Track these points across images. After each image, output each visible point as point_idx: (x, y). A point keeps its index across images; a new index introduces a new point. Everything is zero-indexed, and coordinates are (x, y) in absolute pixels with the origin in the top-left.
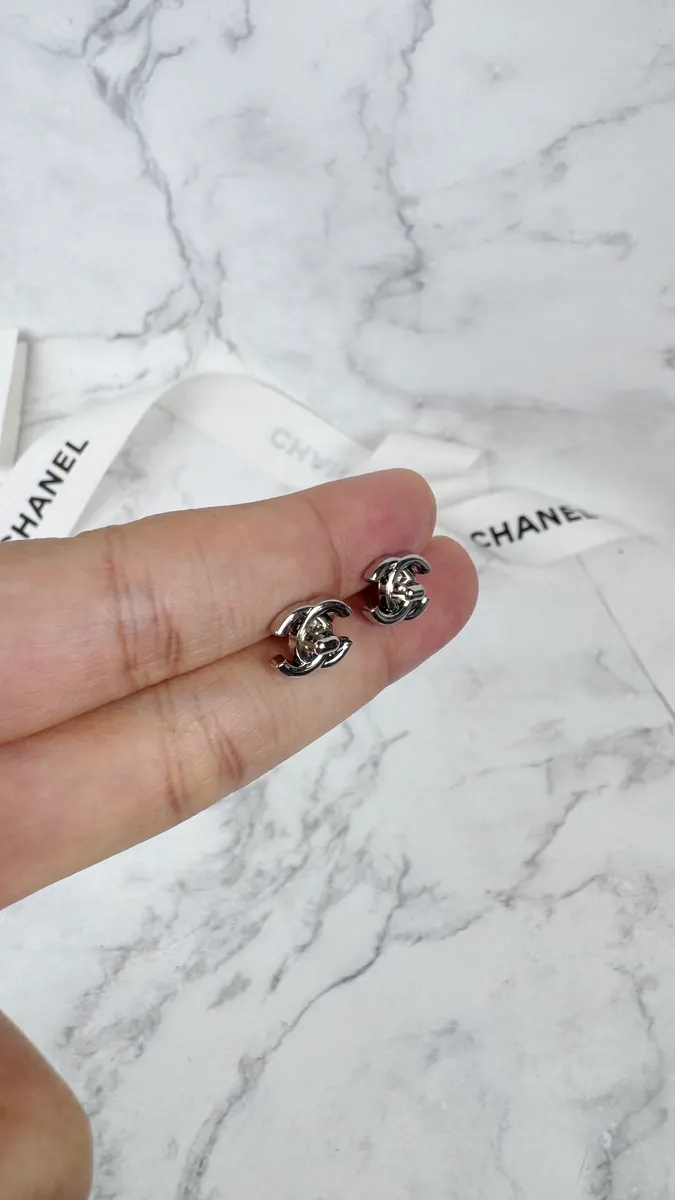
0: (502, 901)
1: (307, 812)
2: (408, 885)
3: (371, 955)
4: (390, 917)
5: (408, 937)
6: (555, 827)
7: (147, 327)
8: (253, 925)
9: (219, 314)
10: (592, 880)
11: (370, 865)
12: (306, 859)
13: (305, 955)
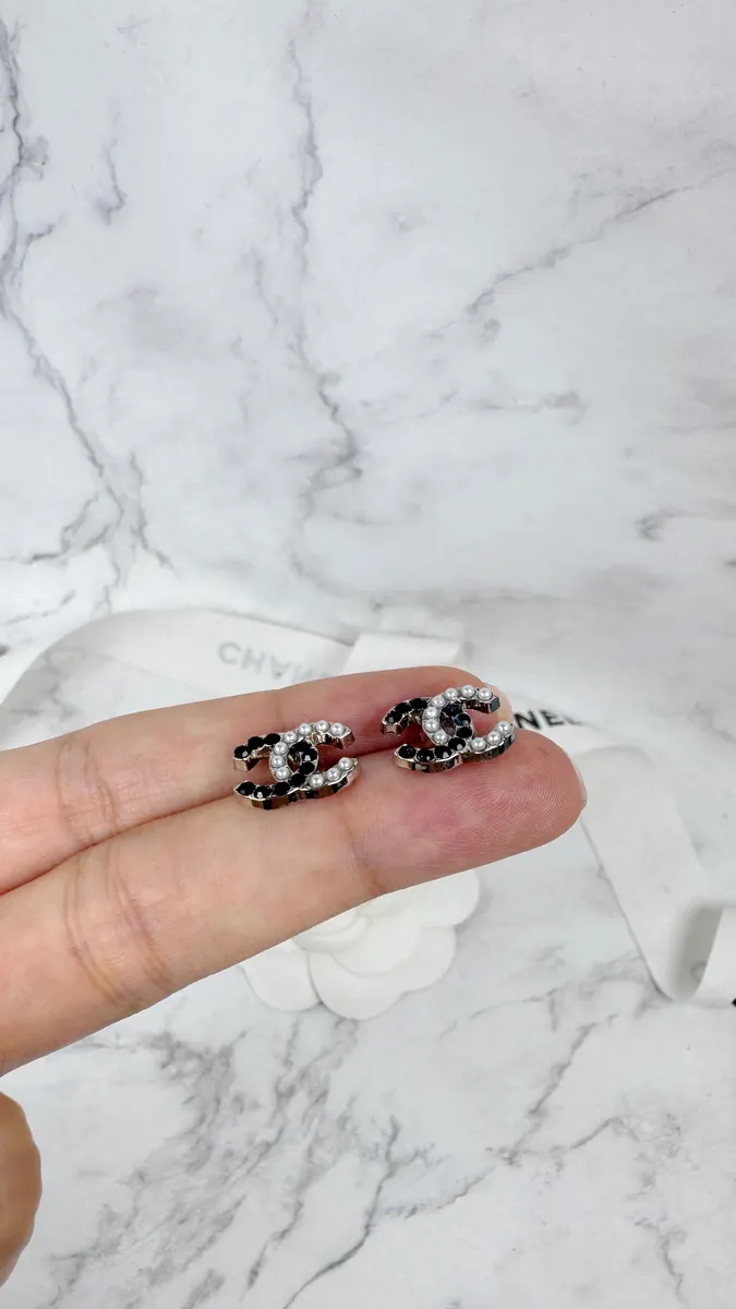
0: (505, 1159)
1: (279, 1080)
2: (397, 1151)
3: (360, 1235)
4: (379, 1189)
5: (400, 1211)
6: (561, 1068)
7: (66, 545)
8: (224, 1213)
9: (142, 524)
10: (606, 1125)
11: (354, 1132)
12: (281, 1132)
13: (285, 1242)
